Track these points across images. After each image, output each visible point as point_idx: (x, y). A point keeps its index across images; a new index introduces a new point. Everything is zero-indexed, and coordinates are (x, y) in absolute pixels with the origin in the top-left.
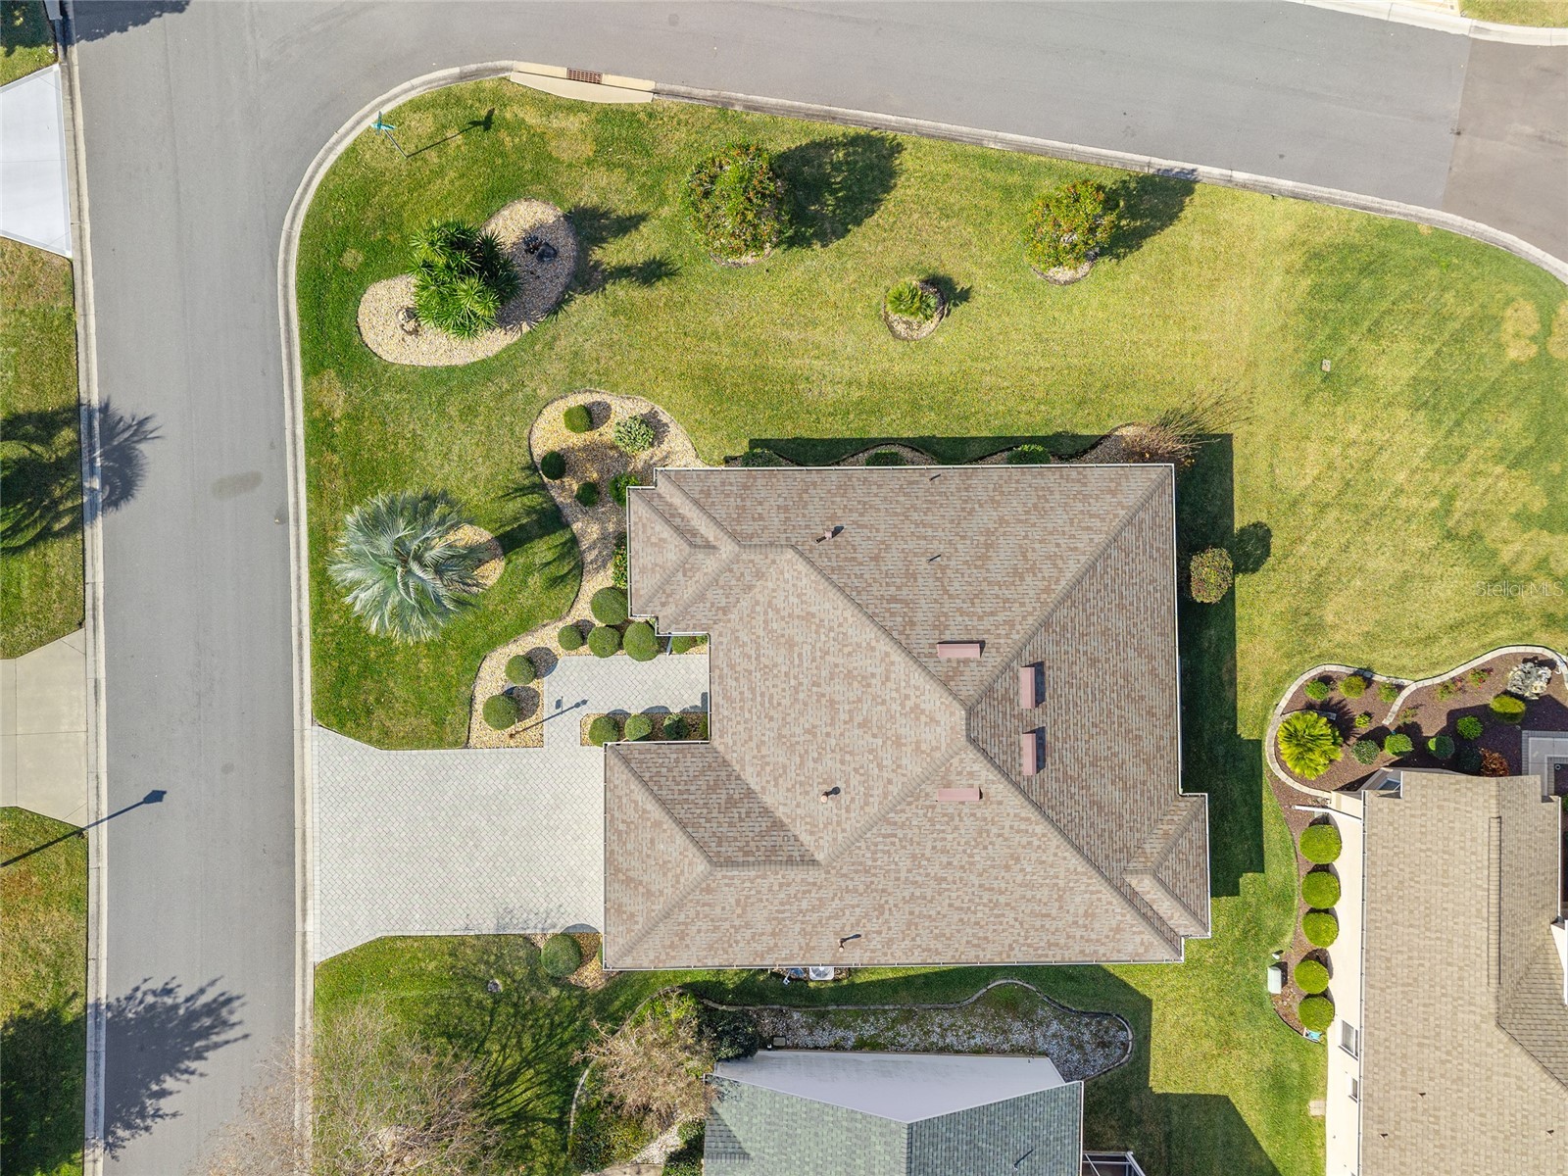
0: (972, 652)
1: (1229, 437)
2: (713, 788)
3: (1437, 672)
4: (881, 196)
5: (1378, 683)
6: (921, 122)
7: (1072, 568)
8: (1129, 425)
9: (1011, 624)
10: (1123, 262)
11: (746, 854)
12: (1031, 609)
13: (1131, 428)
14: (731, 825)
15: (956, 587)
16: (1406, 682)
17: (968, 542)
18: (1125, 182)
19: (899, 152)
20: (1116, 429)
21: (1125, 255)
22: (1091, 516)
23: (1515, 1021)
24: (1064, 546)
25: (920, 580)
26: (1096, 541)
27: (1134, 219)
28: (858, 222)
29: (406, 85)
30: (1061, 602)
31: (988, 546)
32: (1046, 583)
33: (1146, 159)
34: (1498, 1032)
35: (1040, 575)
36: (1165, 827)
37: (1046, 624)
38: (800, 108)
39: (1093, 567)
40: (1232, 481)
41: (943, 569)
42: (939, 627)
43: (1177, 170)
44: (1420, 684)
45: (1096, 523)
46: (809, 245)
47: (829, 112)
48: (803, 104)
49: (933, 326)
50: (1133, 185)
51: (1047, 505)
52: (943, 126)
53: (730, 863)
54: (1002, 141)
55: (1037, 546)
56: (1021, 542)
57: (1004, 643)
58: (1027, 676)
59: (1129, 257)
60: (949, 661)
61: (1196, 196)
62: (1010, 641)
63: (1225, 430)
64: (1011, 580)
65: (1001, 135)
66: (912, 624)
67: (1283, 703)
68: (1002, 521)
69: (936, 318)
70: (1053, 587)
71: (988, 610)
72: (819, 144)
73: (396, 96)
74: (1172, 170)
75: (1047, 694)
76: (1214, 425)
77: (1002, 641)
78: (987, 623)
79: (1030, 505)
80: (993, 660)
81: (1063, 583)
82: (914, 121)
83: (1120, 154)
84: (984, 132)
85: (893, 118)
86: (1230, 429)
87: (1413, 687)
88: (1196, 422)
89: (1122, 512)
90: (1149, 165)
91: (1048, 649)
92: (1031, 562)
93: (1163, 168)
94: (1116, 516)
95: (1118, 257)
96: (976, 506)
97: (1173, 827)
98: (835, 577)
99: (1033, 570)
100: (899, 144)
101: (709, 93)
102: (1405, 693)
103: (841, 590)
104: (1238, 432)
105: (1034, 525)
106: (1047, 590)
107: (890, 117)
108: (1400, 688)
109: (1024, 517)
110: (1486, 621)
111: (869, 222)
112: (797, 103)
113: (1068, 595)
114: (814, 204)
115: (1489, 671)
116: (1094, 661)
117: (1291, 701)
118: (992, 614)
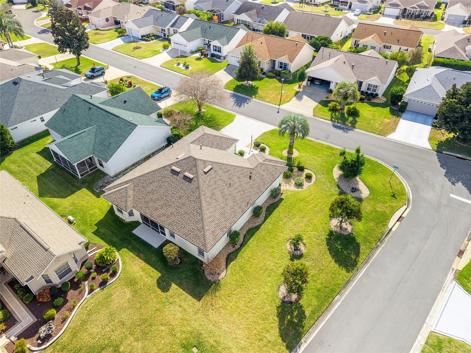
0: (206, 170)
1: (199, 301)
2: (218, 144)
3: (80, 307)
4: (334, 259)
5: (97, 288)
6: (355, 283)
7: (204, 204)
8: (225, 276)
9: (205, 182)
10: (275, 308)
11: (202, 138)
12: (204, 188)
13: (224, 275)
14: (209, 141)
15: (221, 182)
16: (89, 296)
17: (228, 194)
18: (303, 328)
19: (347, 271)
20: (227, 271)
21: (278, 310)
22: (212, 221)
23: (10, 223)
24: (211, 209)
25: (228, 179)
26: (206, 215)
27: (288, 321)
28: (329, 249)
29: (410, 190)
30: (199, 195)
31: (224, 197)
32: (206, 196)
33: (308, 342)
34: (14, 217)
35: (209, 197)
36: (131, 199)
37: (198, 188)
38: (373, 257)
39: (201, 209)
40: (187, 292)
41: (226, 185)
42: (215, 171)
43: (298, 350)
44: (84, 299)
45: (209, 220)
46: (328, 235)
47: (369, 262)
48: (374, 258)
49: (288, 248)
50: (301, 329)
51: (223, 216)
52: (351, 288)
53: (204, 135)
54: (337, 301)
55: (215, 204)
56: (219, 203)
57: (202, 178)
58: (191, 176)
59: (276, 311)
60: (208, 166)
61: (284, 348)
62: (201, 178)
63: (202, 300)
64: (213, 192)
65: (340, 302)
66: (220, 169)
67: (120, 262)
68: (227, 205)
69: (290, 250)
70: (204, 196)
71: (211, 182)
72: (359, 254)
73: (407, 187)
74: (299, 348)
75: (183, 180)
76: (206, 298)
77: (203, 177)
78: (208, 178)
79: (225, 213)
80: (200, 172)
81: (203, 199)
82: (356, 281)
83: (315, 334)
84: (343, 298)
85: (359, 277)
86: (201, 303)
87: (85, 296)
88: (211, 294)
89: (207, 228)
90: (305, 342)
91: (193, 186)
92: (213, 199)
93: (302, 346)
94: (207, 226)
95: (278, 307)
96: (234, 204)
97: (129, 200)
98: (241, 168)
99: (211, 197)
100: (349, 272)
101: (386, 240)
102: (87, 293)
103: (238, 167)
104: (198, 304)
105: (220, 209)
106: (204, 195)
107: (360, 276)
108: (89, 293)
109: (224, 209)
110: (74, 335)
111: (328, 252)
112: (375, 257)
113: (199, 198)
114: (340, 243)
115: (62, 322)
116: (180, 197)
117: (119, 264)
118: (209, 181)
